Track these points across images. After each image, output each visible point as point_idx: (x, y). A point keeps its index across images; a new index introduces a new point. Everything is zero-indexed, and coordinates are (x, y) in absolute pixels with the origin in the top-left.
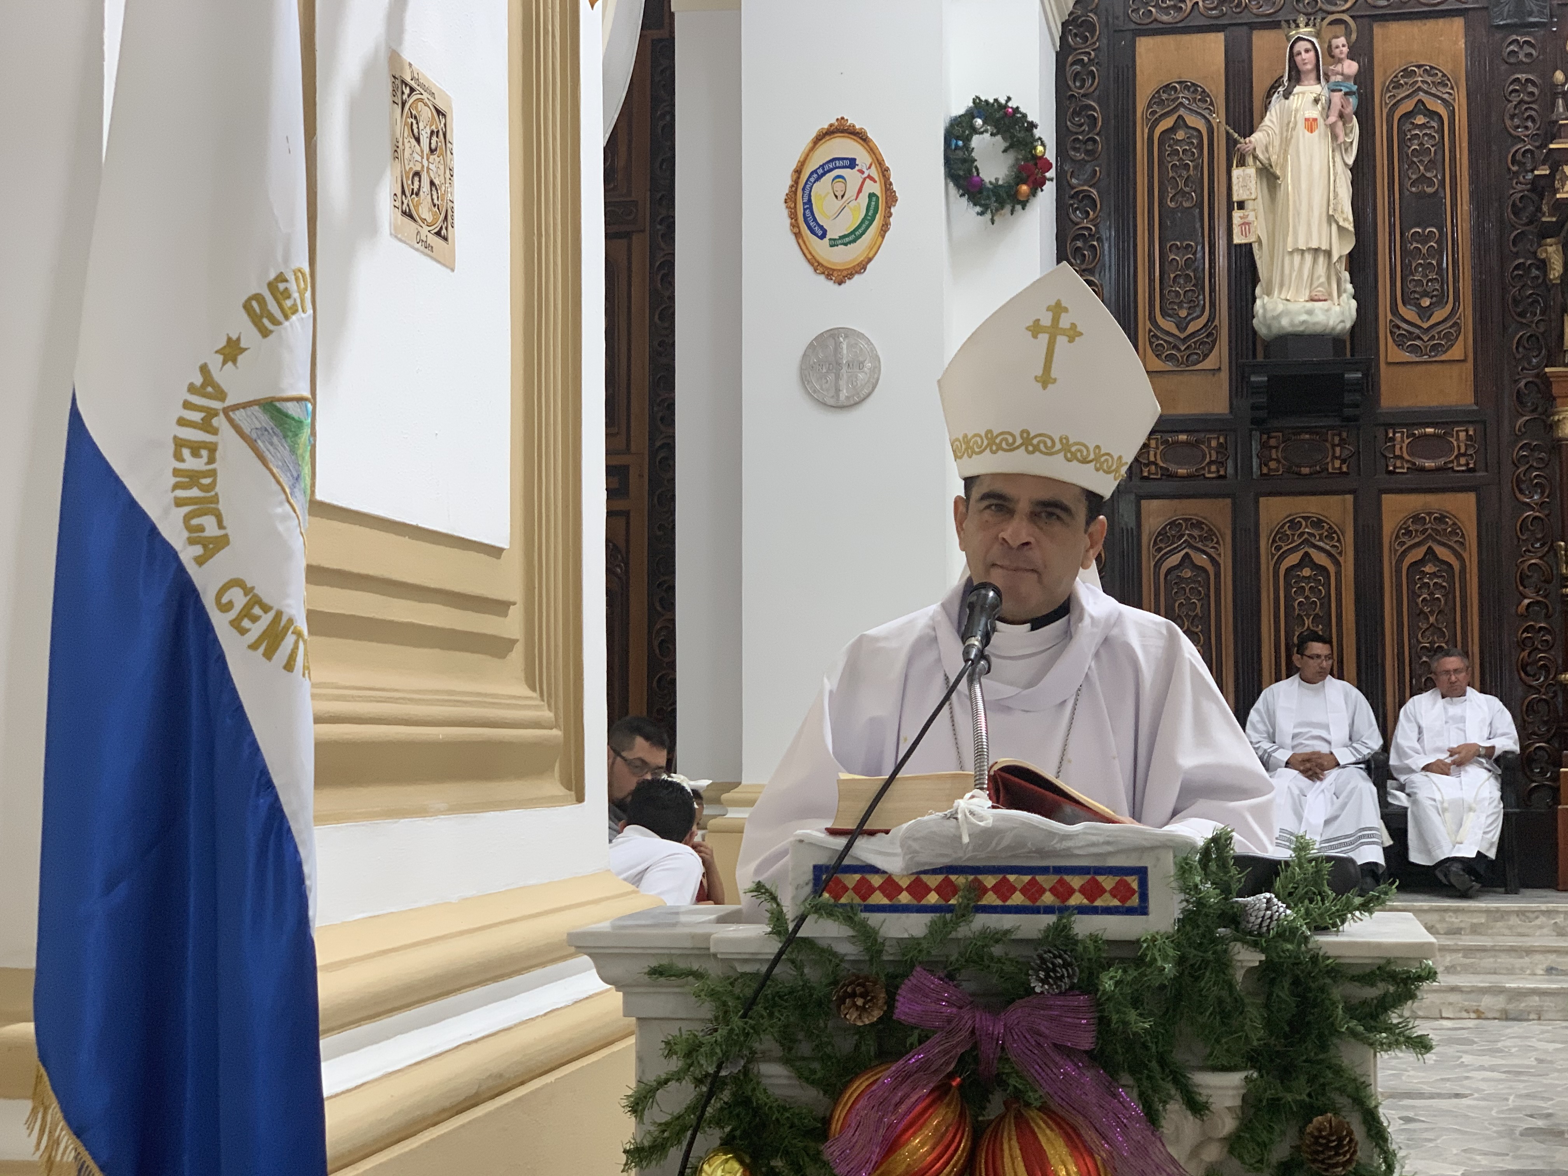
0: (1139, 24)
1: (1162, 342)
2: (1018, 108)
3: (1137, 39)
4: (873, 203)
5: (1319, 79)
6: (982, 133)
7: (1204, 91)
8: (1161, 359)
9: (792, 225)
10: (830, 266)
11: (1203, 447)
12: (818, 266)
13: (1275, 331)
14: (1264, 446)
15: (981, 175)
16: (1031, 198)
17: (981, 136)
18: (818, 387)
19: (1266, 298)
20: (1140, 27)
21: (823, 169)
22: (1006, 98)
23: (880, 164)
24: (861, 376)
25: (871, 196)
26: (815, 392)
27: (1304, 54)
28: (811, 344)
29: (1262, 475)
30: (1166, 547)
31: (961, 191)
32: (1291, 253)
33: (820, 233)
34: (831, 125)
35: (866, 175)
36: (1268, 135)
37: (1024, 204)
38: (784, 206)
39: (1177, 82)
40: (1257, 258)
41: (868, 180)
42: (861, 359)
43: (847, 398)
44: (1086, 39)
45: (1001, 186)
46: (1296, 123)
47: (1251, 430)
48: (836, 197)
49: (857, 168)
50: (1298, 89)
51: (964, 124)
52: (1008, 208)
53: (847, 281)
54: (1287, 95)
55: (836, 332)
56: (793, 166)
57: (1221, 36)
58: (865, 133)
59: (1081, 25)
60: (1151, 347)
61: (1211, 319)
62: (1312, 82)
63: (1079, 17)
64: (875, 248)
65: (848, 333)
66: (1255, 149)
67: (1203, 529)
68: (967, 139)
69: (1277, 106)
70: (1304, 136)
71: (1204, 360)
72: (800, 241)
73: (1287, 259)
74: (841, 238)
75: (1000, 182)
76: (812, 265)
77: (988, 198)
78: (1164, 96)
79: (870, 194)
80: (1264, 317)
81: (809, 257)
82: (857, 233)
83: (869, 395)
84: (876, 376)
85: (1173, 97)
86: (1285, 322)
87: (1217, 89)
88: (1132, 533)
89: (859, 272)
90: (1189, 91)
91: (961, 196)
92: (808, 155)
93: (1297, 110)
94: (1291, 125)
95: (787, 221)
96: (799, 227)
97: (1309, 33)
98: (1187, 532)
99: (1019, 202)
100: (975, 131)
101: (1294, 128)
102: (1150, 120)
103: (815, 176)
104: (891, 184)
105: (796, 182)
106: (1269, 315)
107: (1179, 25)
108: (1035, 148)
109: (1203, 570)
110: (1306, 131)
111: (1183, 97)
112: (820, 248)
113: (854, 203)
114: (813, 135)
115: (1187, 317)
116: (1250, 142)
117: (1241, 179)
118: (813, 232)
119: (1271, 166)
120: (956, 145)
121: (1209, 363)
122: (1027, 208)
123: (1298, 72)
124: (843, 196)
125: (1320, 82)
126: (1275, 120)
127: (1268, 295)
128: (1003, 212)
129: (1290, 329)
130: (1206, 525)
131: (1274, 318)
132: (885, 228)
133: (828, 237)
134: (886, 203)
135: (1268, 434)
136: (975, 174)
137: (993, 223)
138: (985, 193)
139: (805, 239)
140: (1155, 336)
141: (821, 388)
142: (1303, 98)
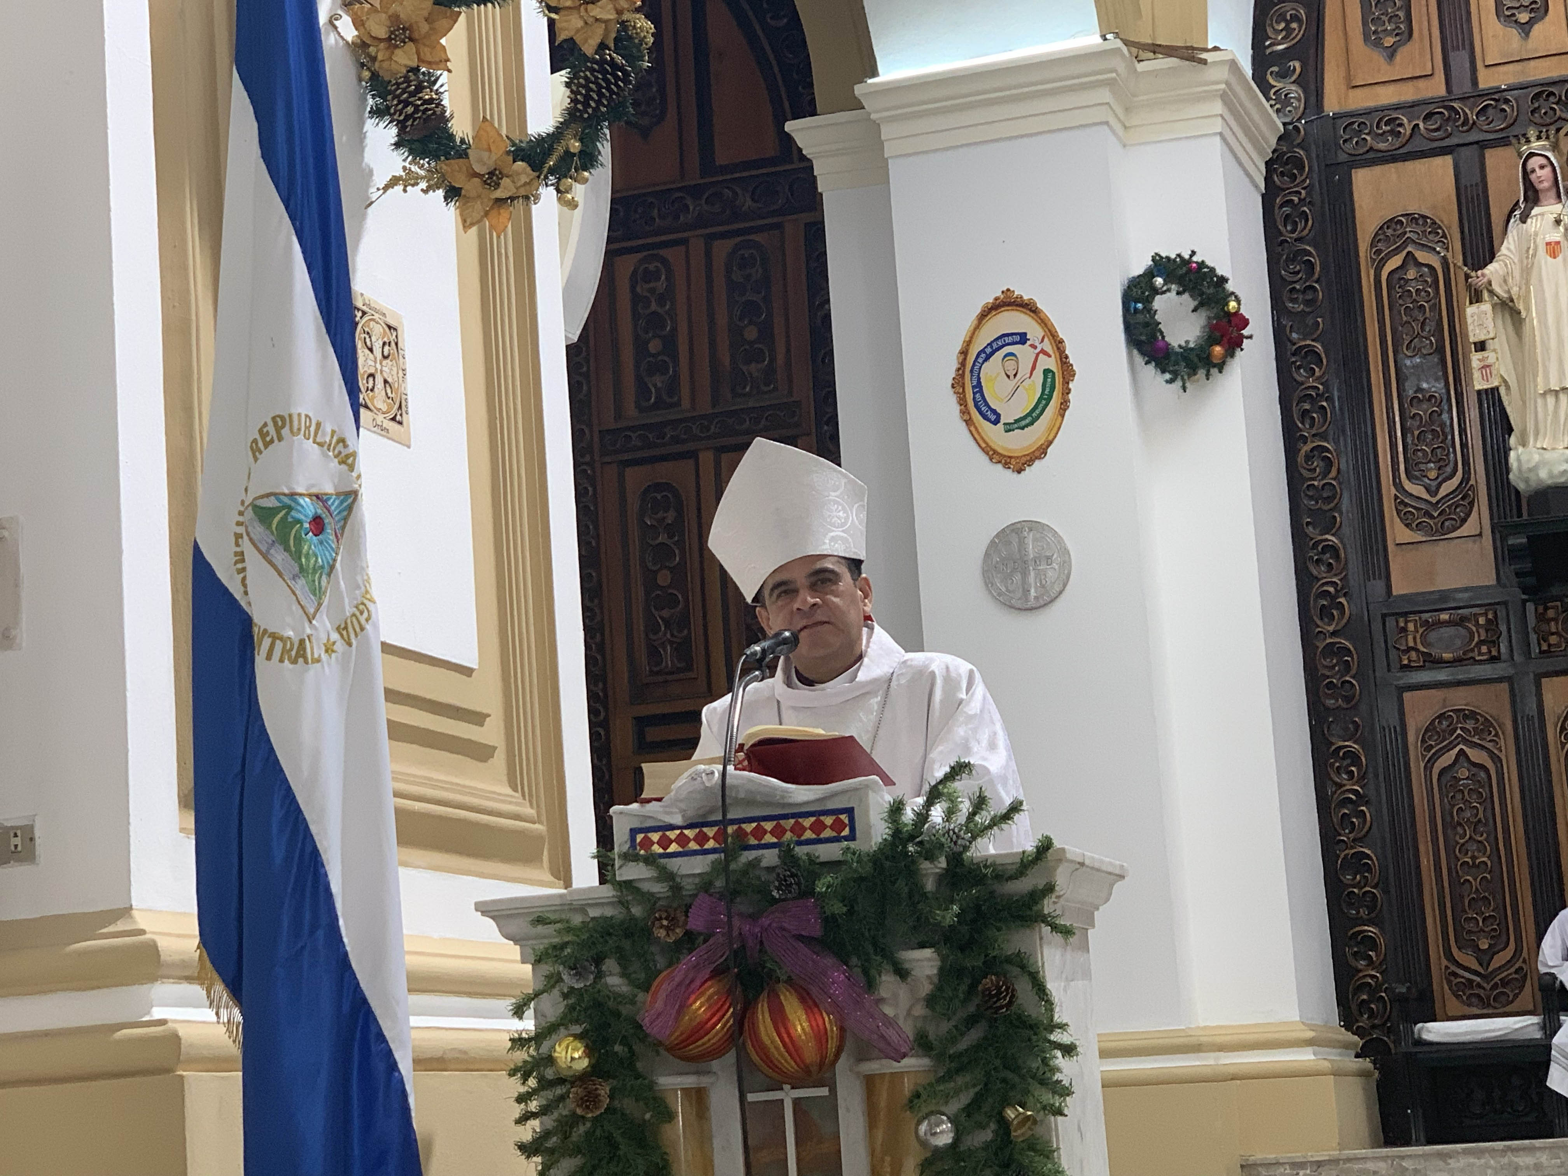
0: (1354, 155)
1: (1410, 509)
2: (1203, 262)
3: (1353, 171)
4: (1049, 380)
5: (1559, 196)
6: (1164, 292)
7: (1434, 223)
8: (1412, 529)
9: (963, 412)
10: (1006, 454)
11: (1470, 625)
12: (994, 455)
13: (1533, 484)
14: (1541, 618)
15: (1166, 339)
16: (1229, 359)
17: (1164, 296)
18: (1004, 589)
19: (1521, 449)
20: (1353, 158)
21: (992, 347)
22: (1190, 252)
23: (1053, 336)
24: (1050, 573)
25: (1047, 372)
26: (1000, 594)
27: (1539, 172)
28: (992, 542)
29: (1541, 652)
30: (1437, 744)
31: (1146, 359)
32: (1544, 394)
33: (993, 418)
34: (996, 299)
35: (1038, 350)
36: (1506, 265)
37: (1221, 367)
38: (951, 391)
39: (1402, 215)
40: (1506, 403)
41: (1041, 355)
42: (1048, 554)
43: (1036, 598)
44: (1294, 177)
45: (1192, 349)
46: (1536, 250)
47: (1524, 602)
48: (1008, 377)
49: (1029, 343)
50: (1536, 211)
51: (1143, 285)
52: (1201, 373)
53: (1027, 468)
54: (1524, 219)
55: (1019, 526)
56: (958, 346)
57: (1448, 160)
58: (1035, 304)
59: (1286, 164)
60: (1399, 517)
61: (1466, 478)
62: (1553, 201)
63: (1285, 153)
64: (1055, 429)
65: (1034, 526)
66: (1490, 283)
67: (1478, 720)
68: (1148, 301)
69: (1515, 232)
70: (1546, 262)
71: (1461, 526)
72: (972, 429)
73: (1540, 401)
74: (1016, 421)
75: (1192, 345)
76: (987, 454)
77: (1176, 363)
78: (1389, 232)
79: (1045, 370)
80: (1520, 470)
81: (983, 445)
82: (1034, 415)
83: (1061, 593)
84: (1066, 572)
85: (1399, 232)
86: (1543, 474)
87: (1449, 218)
88: (1395, 731)
89: (1039, 458)
90: (1417, 224)
91: (1146, 364)
92: (973, 333)
93: (1536, 234)
94: (1531, 252)
95: (956, 409)
96: (969, 413)
97: (1543, 148)
98: (1460, 725)
99: (1215, 366)
100: (1156, 291)
101: (1534, 255)
102: (1375, 260)
103: (983, 355)
104: (1067, 357)
105: (963, 364)
106: (1525, 467)
107: (1401, 151)
108: (1227, 304)
109: (1482, 767)
110: (1548, 257)
111: (1410, 231)
112: (994, 434)
113: (1028, 381)
114: (978, 311)
115: (1437, 478)
116: (1483, 275)
117: (1475, 317)
118: (985, 418)
119: (1512, 300)
120: (1136, 309)
121: (1469, 528)
122: (1224, 371)
123: (1536, 191)
124: (1015, 375)
125: (1561, 202)
126: (1512, 247)
127: (1524, 446)
128: (1196, 377)
129: (1549, 482)
130: (1482, 716)
131: (1530, 470)
132: (1064, 405)
133: (1003, 420)
134: (1064, 378)
135: (1545, 604)
136: (1160, 338)
137: (1185, 391)
138: (1173, 358)
139: (977, 425)
140: (1402, 502)
141: (1007, 590)
142: (1542, 220)
